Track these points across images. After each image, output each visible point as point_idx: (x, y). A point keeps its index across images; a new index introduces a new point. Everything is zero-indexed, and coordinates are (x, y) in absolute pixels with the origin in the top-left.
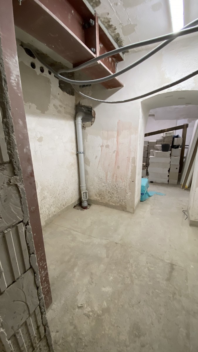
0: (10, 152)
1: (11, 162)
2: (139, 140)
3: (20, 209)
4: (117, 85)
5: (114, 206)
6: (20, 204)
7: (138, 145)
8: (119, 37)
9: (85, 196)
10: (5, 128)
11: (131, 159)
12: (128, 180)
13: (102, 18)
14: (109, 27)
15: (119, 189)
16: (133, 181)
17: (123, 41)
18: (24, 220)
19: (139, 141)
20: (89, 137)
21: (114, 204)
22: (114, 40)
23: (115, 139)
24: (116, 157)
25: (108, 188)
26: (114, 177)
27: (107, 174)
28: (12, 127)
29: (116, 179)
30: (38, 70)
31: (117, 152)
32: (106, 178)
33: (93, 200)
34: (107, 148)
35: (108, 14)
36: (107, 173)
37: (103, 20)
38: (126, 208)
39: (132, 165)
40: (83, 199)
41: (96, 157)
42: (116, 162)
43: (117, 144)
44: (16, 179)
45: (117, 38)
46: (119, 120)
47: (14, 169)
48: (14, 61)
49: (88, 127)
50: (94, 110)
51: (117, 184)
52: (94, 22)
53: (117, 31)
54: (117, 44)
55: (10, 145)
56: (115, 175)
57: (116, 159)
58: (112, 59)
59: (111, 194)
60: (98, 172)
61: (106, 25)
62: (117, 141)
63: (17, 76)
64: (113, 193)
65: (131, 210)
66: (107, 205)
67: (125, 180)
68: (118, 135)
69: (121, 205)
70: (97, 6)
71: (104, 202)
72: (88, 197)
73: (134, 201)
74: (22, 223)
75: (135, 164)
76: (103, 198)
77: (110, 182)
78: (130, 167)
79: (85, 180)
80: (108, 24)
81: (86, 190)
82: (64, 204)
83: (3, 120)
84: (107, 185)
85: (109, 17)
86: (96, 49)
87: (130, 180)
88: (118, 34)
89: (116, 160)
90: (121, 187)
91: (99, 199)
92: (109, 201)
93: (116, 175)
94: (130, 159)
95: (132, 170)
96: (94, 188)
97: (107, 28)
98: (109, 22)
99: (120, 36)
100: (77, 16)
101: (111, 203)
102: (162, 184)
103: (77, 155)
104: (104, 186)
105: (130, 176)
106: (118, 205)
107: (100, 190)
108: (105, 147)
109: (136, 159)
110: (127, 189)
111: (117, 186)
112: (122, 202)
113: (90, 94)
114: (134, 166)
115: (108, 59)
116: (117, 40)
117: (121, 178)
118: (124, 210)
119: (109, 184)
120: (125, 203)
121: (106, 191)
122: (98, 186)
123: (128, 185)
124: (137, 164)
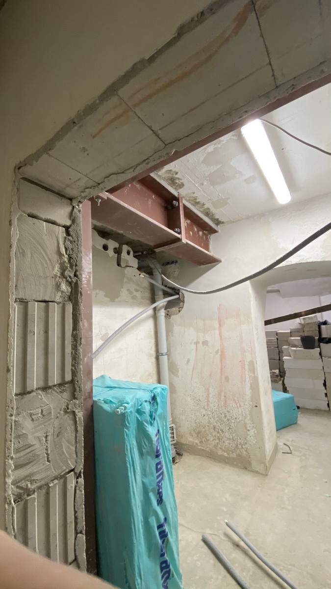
0: (73, 368)
1: (72, 382)
2: (255, 332)
3: (74, 448)
4: (212, 261)
5: (227, 458)
6: (74, 441)
7: (256, 340)
10: (73, 342)
11: (246, 364)
12: (247, 403)
13: (187, 197)
14: (196, 203)
15: (233, 421)
16: (256, 406)
17: (215, 214)
18: (76, 469)
19: (255, 335)
20: (176, 329)
21: (226, 454)
22: (204, 214)
23: (217, 332)
24: (221, 360)
25: (212, 419)
26: (222, 398)
27: (208, 391)
28: (81, 339)
29: (226, 402)
30: (111, 252)
31: (223, 353)
33: (186, 444)
34: (205, 346)
35: (194, 193)
36: (208, 389)
37: (188, 199)
38: (250, 463)
39: (250, 374)
41: (189, 360)
42: (221, 369)
43: (221, 340)
44: (75, 404)
45: (208, 213)
46: (220, 305)
47: (74, 390)
48: (88, 258)
49: (173, 315)
50: (182, 292)
51: (228, 412)
52: (177, 203)
54: (209, 218)
55: (75, 360)
56: (223, 394)
57: (222, 363)
58: (203, 232)
59: (218, 432)
60: (193, 388)
61: (192, 202)
62: (220, 334)
63: (90, 273)
64: (222, 430)
65: (261, 468)
66: (212, 456)
67: (242, 404)
68: (220, 326)
69: (240, 456)
70: (180, 188)
71: (207, 450)
72: (176, 438)
73: (264, 446)
74: (73, 473)
75: (256, 373)
76: (203, 440)
77: (216, 408)
78: (248, 379)
79: (171, 404)
80: (194, 202)
81: (172, 424)
83: (72, 333)
85: (195, 195)
86: (180, 229)
87: (251, 403)
88: (208, 209)
89: (222, 365)
90: (236, 418)
91: (196, 441)
92: (216, 446)
93: (225, 393)
95: (251, 384)
96: (186, 418)
97: (194, 205)
98: (196, 199)
99: (211, 210)
100: (158, 200)
101: (220, 452)
102: (317, 412)
103: (157, 358)
104: (204, 415)
105: (250, 395)
106: (234, 455)
107: (197, 423)
108: (202, 344)
109: (255, 365)
110: (248, 421)
111: (227, 415)
112: (241, 450)
113: (176, 273)
114: (255, 376)
115: (198, 233)
116: (207, 214)
117: (234, 400)
118: (246, 468)
119: (213, 411)
120: (247, 453)
121: (208, 426)
122: (193, 415)
123: (248, 413)
124: (259, 374)
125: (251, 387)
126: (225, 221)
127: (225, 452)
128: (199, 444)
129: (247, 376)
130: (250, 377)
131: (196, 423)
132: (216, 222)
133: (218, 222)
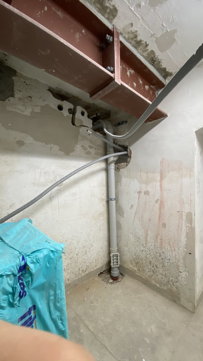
4: (159, 116)
5: (159, 288)
7: (196, 193)
8: (155, 56)
9: (115, 261)
12: (181, 249)
13: (125, 33)
14: (138, 44)
15: (167, 261)
16: (190, 254)
17: (162, 61)
20: (124, 180)
21: (158, 285)
22: (149, 61)
23: (158, 184)
24: (160, 209)
25: (149, 255)
26: (159, 240)
27: (147, 233)
29: (161, 244)
30: (65, 112)
31: (161, 202)
33: (128, 269)
34: (146, 196)
35: (132, 25)
36: (147, 231)
38: (179, 299)
39: (187, 224)
40: (112, 264)
41: (132, 206)
42: (160, 216)
43: (161, 191)
45: (153, 59)
46: (163, 159)
49: (122, 168)
50: (129, 149)
51: (163, 253)
52: (111, 37)
53: (150, 48)
56: (159, 237)
57: (160, 211)
58: (150, 87)
59: (153, 267)
60: (134, 228)
62: (161, 186)
64: (156, 266)
66: (146, 283)
67: (176, 249)
68: (161, 178)
69: (170, 290)
71: (143, 277)
72: (119, 263)
73: (195, 289)
75: (193, 224)
76: (141, 270)
77: (152, 247)
78: (184, 228)
79: (117, 237)
81: (118, 252)
82: (84, 269)
85: (134, 29)
86: (114, 67)
87: (186, 250)
88: (152, 52)
89: (160, 213)
90: (169, 259)
91: (135, 269)
92: (150, 277)
93: (161, 237)
94: (183, 214)
95: (187, 233)
96: (128, 250)
100: (91, 36)
101: (153, 282)
103: (108, 202)
104: (142, 251)
105: (185, 243)
106: (166, 288)
107: (137, 256)
108: (144, 194)
109: (193, 216)
110: (181, 264)
111: (162, 255)
112: (172, 286)
114: (191, 227)
115: (144, 87)
117: (170, 244)
118: (175, 301)
119: (150, 249)
120: (178, 289)
121: (145, 260)
122: (134, 249)
123: (181, 257)
124: (196, 225)
125: (187, 236)
127: (158, 283)
128: (137, 271)
129: (184, 226)
130: (186, 227)
131: (135, 255)
132: (164, 74)
133: (166, 73)
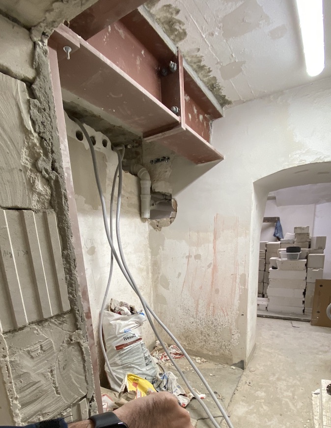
4: (212, 158)
5: (211, 356)
7: (251, 253)
8: (216, 83)
11: (238, 277)
12: (234, 312)
13: (189, 56)
14: (200, 68)
15: (219, 327)
16: (243, 315)
17: (222, 89)
20: (168, 242)
21: (210, 353)
22: (207, 87)
23: (211, 245)
24: (213, 274)
25: (200, 326)
26: (211, 308)
29: (214, 311)
31: (215, 266)
32: (197, 309)
34: (197, 260)
35: (199, 50)
36: (198, 301)
37: (189, 59)
38: (231, 360)
39: (240, 287)
41: (180, 274)
42: (212, 282)
43: (215, 253)
45: (213, 85)
46: (217, 214)
50: (174, 199)
51: (216, 319)
52: (176, 65)
53: (212, 75)
54: (213, 93)
56: (212, 305)
57: (213, 277)
58: (204, 116)
59: (205, 336)
60: (183, 300)
61: (195, 66)
62: (214, 248)
64: (208, 335)
67: (229, 313)
68: (215, 238)
69: (223, 354)
70: (181, 39)
71: (194, 350)
73: (246, 349)
75: (246, 286)
77: (204, 316)
78: (237, 291)
80: (197, 65)
84: (198, 321)
85: (200, 54)
86: (179, 107)
87: (238, 312)
88: (215, 78)
89: (213, 279)
90: (222, 325)
92: (201, 347)
93: (214, 303)
95: (240, 296)
97: (196, 71)
98: (200, 61)
99: (218, 81)
101: (205, 352)
104: (193, 323)
105: (238, 305)
106: (218, 354)
107: (186, 329)
108: (194, 258)
109: (247, 277)
110: (233, 327)
111: (215, 322)
112: (225, 350)
113: (168, 174)
114: (245, 289)
115: (198, 118)
116: (212, 87)
117: (222, 309)
119: (201, 319)
120: (230, 352)
121: (196, 331)
122: (182, 323)
123: (234, 320)
124: (249, 286)
125: (240, 298)
126: (233, 100)
127: (210, 351)
129: (237, 289)
130: (240, 289)
132: (222, 101)
133: (224, 102)
